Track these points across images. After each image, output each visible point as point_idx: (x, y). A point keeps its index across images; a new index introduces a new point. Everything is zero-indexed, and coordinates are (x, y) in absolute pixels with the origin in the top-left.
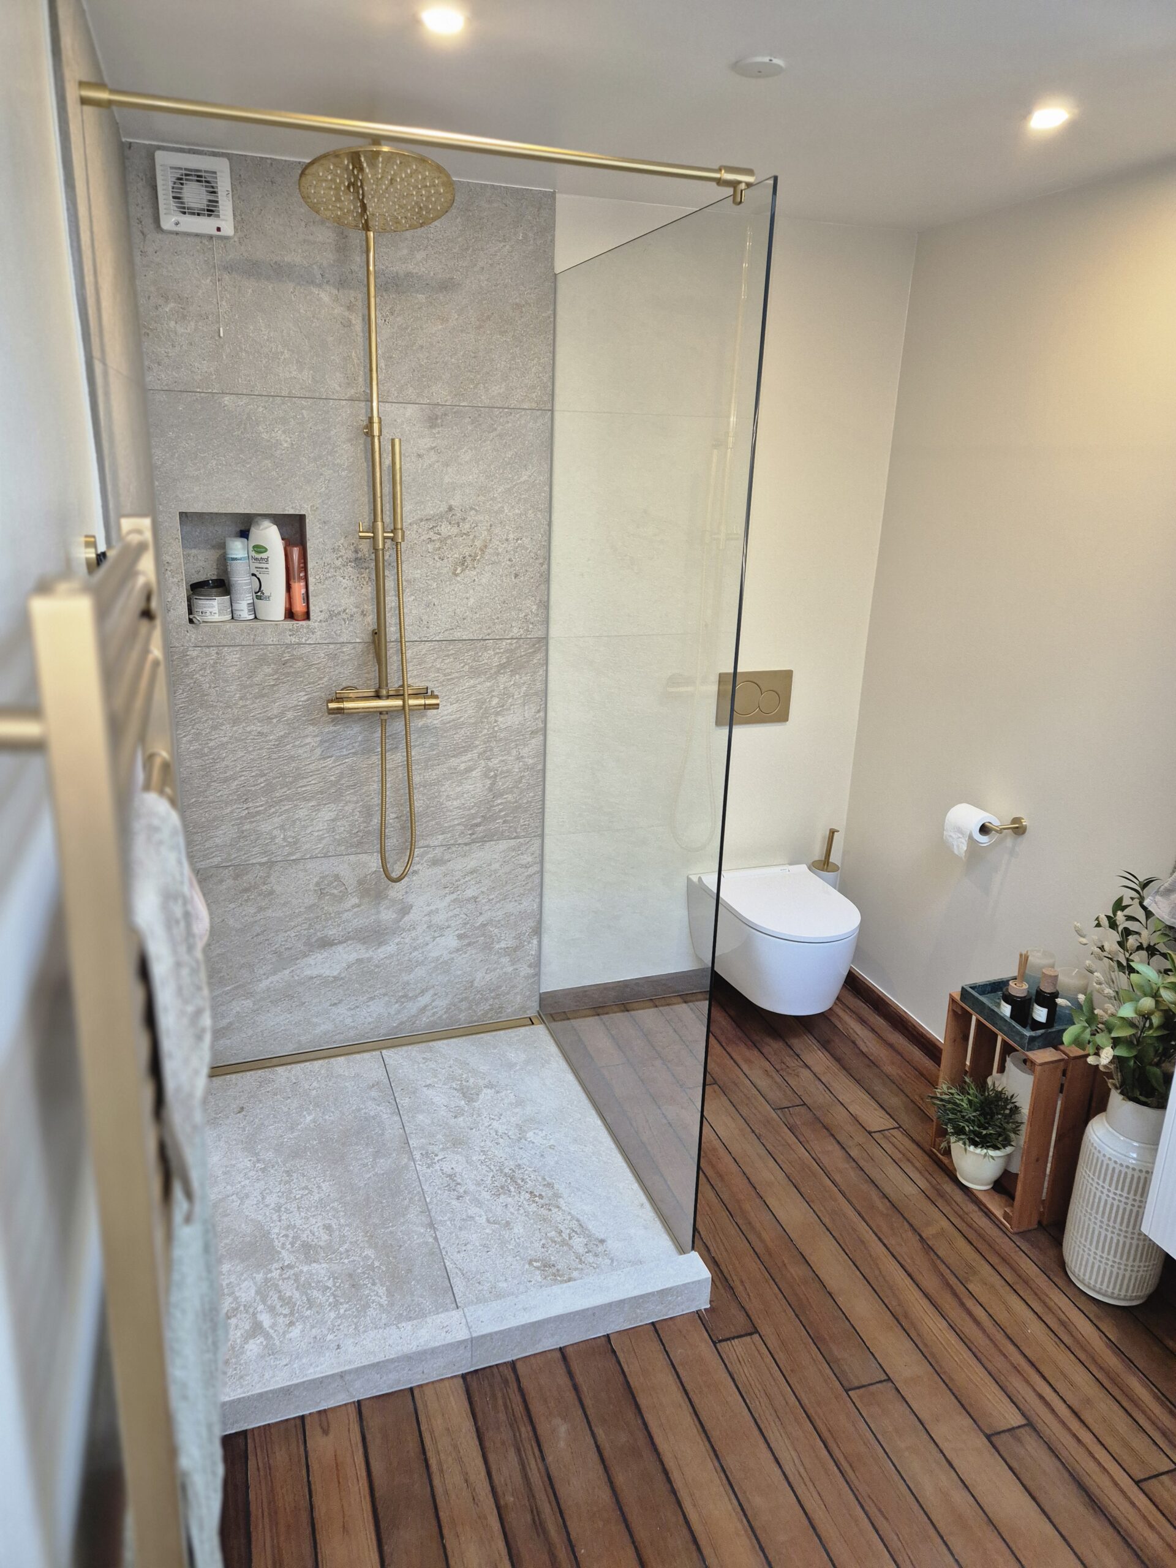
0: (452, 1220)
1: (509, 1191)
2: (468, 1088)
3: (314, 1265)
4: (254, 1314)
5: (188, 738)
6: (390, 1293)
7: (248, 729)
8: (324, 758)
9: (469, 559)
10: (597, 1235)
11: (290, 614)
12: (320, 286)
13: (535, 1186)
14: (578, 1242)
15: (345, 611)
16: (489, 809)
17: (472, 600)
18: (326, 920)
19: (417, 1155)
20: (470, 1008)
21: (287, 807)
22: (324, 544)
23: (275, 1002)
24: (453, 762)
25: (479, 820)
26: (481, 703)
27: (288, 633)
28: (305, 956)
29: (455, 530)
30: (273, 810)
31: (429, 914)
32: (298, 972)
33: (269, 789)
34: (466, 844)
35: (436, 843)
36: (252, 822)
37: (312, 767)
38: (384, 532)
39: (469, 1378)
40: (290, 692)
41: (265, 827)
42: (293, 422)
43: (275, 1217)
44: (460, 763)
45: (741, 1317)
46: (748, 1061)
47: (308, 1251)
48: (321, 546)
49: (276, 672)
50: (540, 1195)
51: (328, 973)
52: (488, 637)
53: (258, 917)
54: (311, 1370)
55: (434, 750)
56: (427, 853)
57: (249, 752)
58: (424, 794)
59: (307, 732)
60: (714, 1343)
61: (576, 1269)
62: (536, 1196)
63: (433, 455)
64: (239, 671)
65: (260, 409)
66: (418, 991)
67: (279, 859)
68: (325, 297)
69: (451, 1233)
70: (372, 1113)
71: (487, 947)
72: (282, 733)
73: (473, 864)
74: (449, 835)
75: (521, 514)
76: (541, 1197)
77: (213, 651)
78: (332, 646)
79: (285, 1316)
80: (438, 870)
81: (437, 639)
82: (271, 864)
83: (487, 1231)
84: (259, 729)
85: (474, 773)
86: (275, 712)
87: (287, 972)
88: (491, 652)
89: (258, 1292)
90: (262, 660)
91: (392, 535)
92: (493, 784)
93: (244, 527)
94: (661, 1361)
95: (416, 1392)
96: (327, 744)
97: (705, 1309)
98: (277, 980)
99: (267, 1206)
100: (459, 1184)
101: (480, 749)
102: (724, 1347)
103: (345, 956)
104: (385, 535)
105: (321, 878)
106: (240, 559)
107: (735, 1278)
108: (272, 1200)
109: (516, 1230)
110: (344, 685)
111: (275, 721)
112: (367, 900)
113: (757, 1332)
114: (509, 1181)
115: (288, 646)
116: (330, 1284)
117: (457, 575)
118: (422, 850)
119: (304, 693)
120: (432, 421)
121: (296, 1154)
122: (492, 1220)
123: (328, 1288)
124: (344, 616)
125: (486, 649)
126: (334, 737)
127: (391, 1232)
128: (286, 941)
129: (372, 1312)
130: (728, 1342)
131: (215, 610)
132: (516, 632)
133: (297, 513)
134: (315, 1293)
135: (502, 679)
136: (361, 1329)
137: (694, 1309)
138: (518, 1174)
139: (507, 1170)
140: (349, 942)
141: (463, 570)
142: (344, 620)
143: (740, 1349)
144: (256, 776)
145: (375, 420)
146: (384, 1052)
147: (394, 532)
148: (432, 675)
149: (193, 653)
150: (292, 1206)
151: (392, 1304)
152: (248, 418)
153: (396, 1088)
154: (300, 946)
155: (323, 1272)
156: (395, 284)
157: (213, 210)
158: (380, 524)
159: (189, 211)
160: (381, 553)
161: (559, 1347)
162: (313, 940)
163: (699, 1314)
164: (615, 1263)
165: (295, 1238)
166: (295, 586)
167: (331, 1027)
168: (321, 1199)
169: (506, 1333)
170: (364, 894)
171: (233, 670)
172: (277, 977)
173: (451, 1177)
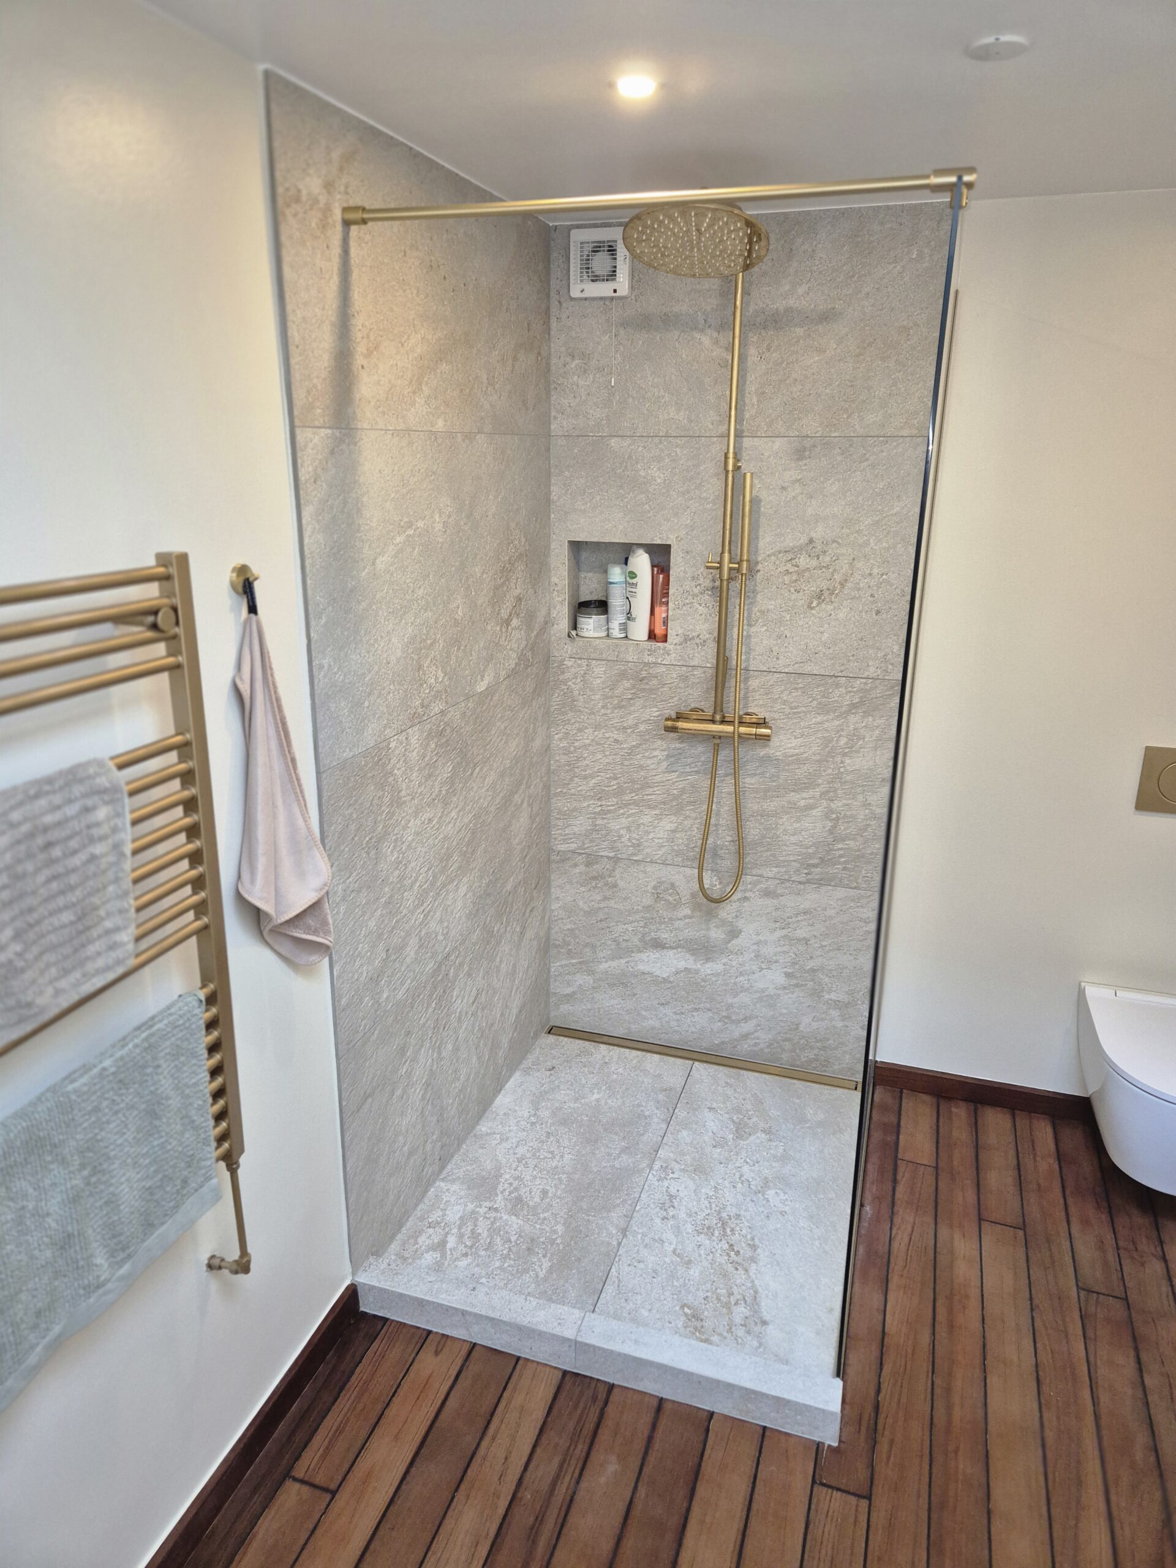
0: (644, 1235)
1: (713, 1234)
2: (746, 1125)
3: (513, 1218)
4: (447, 1233)
5: (560, 735)
6: (550, 1271)
7: (607, 735)
8: (669, 772)
9: (826, 594)
10: (765, 1314)
11: (652, 636)
12: (702, 331)
13: (740, 1241)
14: (740, 1312)
15: (698, 636)
16: (828, 852)
17: (826, 635)
18: (661, 923)
19: (657, 1165)
20: (793, 1051)
21: (633, 811)
22: (685, 572)
23: (612, 986)
24: (793, 796)
25: (816, 861)
26: (827, 741)
27: (647, 652)
28: (640, 951)
29: (814, 563)
30: (622, 811)
31: (758, 943)
32: (632, 964)
33: (620, 792)
34: (800, 883)
35: (770, 875)
36: (603, 819)
37: (658, 778)
38: (731, 562)
39: (567, 1378)
40: (644, 707)
41: (614, 825)
42: (667, 460)
43: (514, 1166)
44: (801, 799)
45: (862, 1474)
46: (1086, 1223)
47: (517, 1204)
48: (682, 574)
49: (634, 687)
50: (738, 1252)
51: (658, 973)
52: (840, 674)
53: (602, 905)
54: (443, 1296)
55: (774, 781)
56: (759, 882)
57: (606, 756)
58: (761, 824)
59: (655, 746)
60: (814, 1482)
61: (720, 1335)
62: (733, 1250)
63: (798, 489)
64: (603, 683)
65: (640, 449)
66: (741, 1017)
67: (624, 856)
68: (706, 341)
69: (635, 1246)
70: (647, 1113)
71: (816, 994)
72: (634, 743)
73: (806, 905)
74: (783, 870)
75: (888, 549)
76: (738, 1253)
77: (584, 663)
78: (684, 668)
79: (466, 1246)
80: (769, 902)
81: (787, 671)
82: (616, 860)
83: (667, 1260)
84: (616, 737)
85: (814, 812)
86: (630, 722)
87: (623, 961)
88: (843, 690)
89: (461, 1218)
90: (623, 675)
91: (736, 566)
92: (834, 827)
93: (624, 553)
94: (747, 1467)
95: (520, 1362)
96: (672, 759)
97: (829, 1446)
98: (615, 966)
99: (515, 1154)
100: (673, 1207)
101: (822, 788)
102: (821, 1492)
103: (675, 962)
104: (731, 565)
105: (658, 882)
107: (887, 1433)
108: (521, 1151)
109: (691, 1272)
110: (693, 705)
111: (629, 731)
112: (698, 914)
113: (869, 1497)
114: (719, 1225)
115: (647, 664)
116: (513, 1239)
117: (812, 608)
118: (755, 878)
119: (656, 709)
120: (800, 454)
121: (564, 1122)
122: (678, 1251)
123: (510, 1241)
124: (698, 641)
125: (838, 686)
126: (680, 754)
127: (588, 1221)
128: (624, 933)
129: (526, 1278)
130: (830, 1491)
131: (591, 627)
132: (872, 671)
133: (664, 542)
134: (498, 1240)
135: (853, 719)
136: (509, 1286)
137: (816, 1438)
138: (732, 1224)
139: (724, 1215)
140: (679, 950)
141: (819, 604)
142: (697, 644)
143: (837, 1504)
144: (610, 778)
145: (731, 455)
146: (697, 1064)
147: (740, 563)
148: (778, 706)
149: (568, 663)
150: (532, 1163)
151: (545, 1279)
152: (630, 457)
153: (683, 1100)
154: (636, 940)
155: (516, 1226)
156: (775, 321)
157: (612, 275)
158: (726, 555)
159: (595, 279)
160: (725, 583)
161: (660, 1396)
162: (648, 938)
163: (819, 1446)
164: (761, 1350)
165: (516, 1189)
166: (657, 609)
167: (657, 1024)
168: (556, 1167)
169: (609, 1354)
170: (696, 907)
171: (598, 681)
172: (614, 964)
173: (671, 1197)
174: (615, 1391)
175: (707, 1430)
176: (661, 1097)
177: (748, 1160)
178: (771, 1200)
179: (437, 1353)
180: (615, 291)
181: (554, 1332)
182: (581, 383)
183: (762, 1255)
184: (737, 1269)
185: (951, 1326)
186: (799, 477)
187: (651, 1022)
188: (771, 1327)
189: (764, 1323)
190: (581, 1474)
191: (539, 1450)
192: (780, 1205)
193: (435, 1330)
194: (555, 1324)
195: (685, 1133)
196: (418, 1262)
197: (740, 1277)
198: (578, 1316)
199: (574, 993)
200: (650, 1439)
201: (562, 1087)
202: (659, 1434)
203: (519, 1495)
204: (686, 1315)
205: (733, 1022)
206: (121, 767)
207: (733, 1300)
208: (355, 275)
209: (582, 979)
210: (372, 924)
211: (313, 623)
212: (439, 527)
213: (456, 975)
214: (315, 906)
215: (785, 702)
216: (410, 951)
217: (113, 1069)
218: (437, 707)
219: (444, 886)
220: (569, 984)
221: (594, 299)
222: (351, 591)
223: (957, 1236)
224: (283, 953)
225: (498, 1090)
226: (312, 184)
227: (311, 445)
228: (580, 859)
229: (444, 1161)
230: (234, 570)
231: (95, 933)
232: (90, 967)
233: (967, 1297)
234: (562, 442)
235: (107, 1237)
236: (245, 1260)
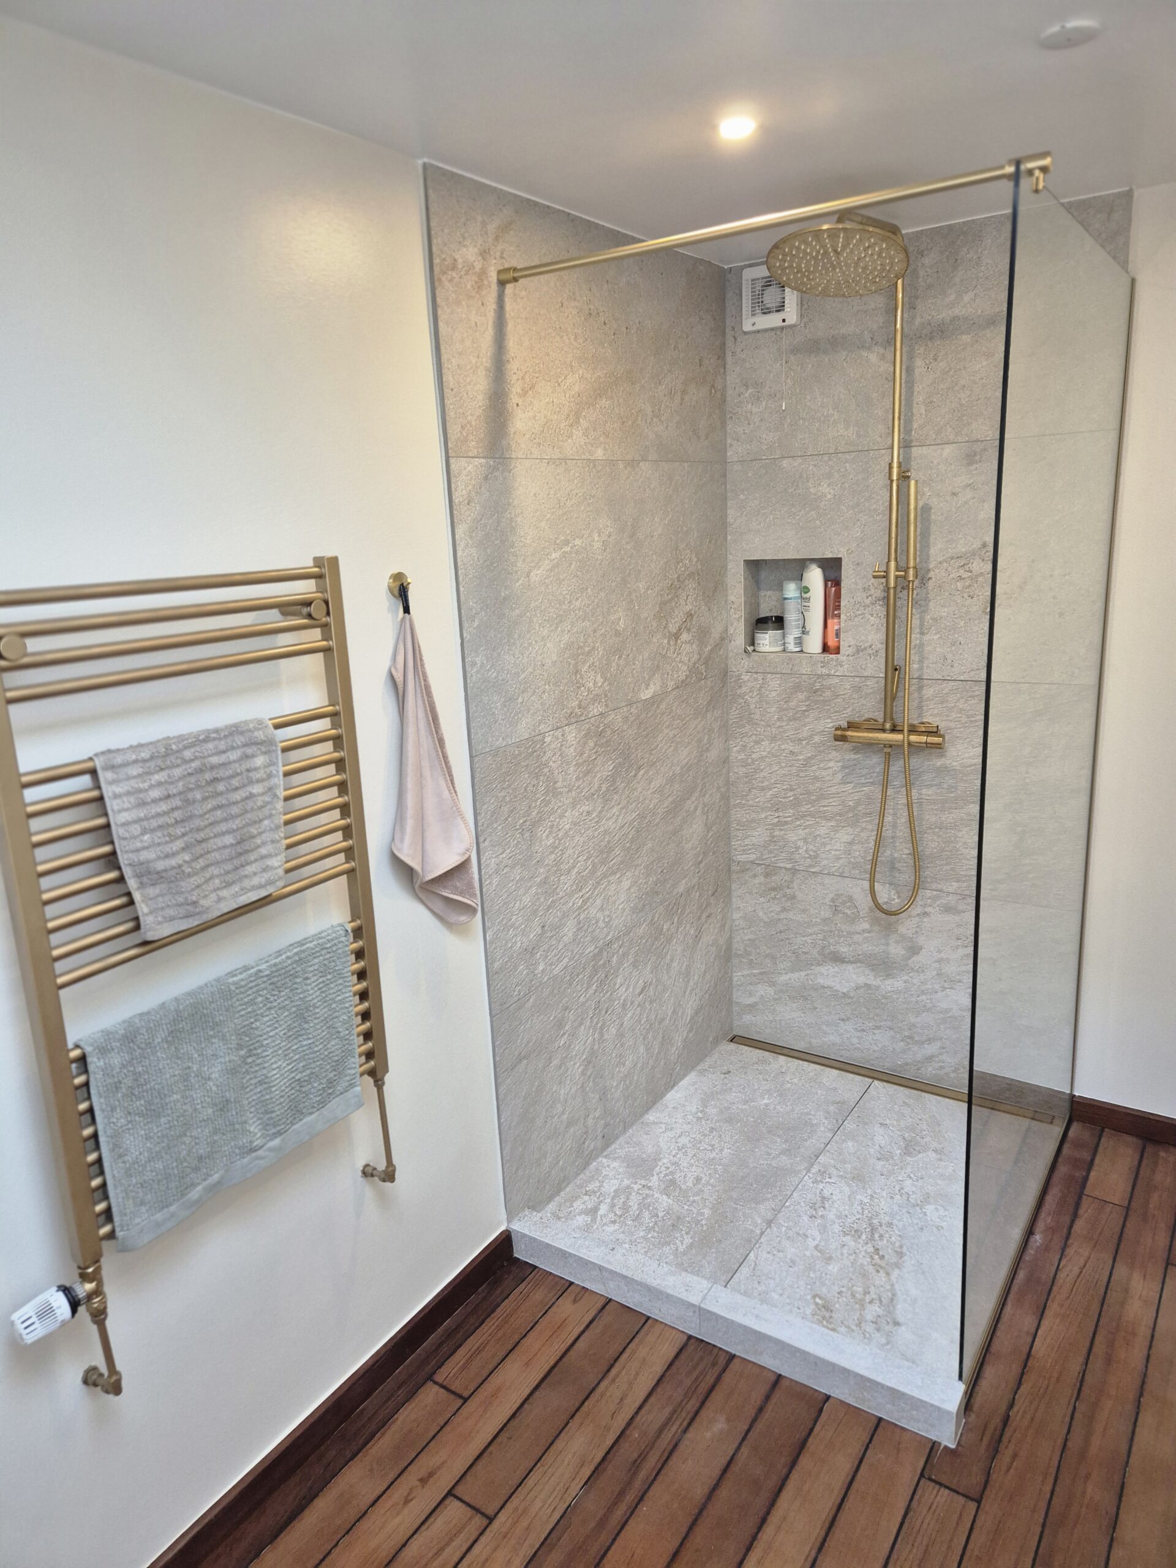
0: (789, 1228)
1: (859, 1237)
2: (917, 1143)
3: (665, 1197)
4: (601, 1202)
5: (738, 748)
6: (691, 1246)
7: (783, 747)
8: (845, 783)
10: (899, 1316)
11: (826, 648)
12: (869, 349)
13: (888, 1247)
14: (873, 1311)
15: (871, 646)
18: (839, 936)
19: (815, 1169)
21: (811, 823)
22: (856, 584)
23: (792, 998)
27: (820, 665)
28: (819, 964)
30: (798, 823)
31: (940, 961)
32: (812, 977)
33: (796, 803)
35: (951, 890)
36: (781, 830)
37: (833, 790)
38: (897, 570)
39: (692, 1341)
40: (818, 719)
41: (792, 837)
42: (837, 475)
43: (674, 1153)
45: (977, 1479)
47: (670, 1186)
48: (853, 586)
49: (808, 699)
50: (883, 1256)
51: (838, 987)
53: (781, 917)
54: (584, 1251)
55: (952, 792)
56: (938, 897)
57: (782, 767)
58: (939, 836)
59: (831, 756)
60: (922, 1475)
61: (848, 1327)
62: (878, 1254)
64: (778, 695)
65: (811, 468)
66: (925, 1038)
67: (802, 868)
69: (777, 1237)
70: (815, 1122)
72: (809, 755)
74: (964, 884)
77: (760, 677)
78: (857, 679)
79: (616, 1215)
80: (948, 918)
81: (962, 678)
82: (794, 871)
83: (808, 1253)
84: (791, 748)
86: (805, 734)
87: (803, 974)
89: (616, 1191)
90: (797, 688)
91: (903, 573)
93: (797, 568)
94: (856, 1448)
95: (650, 1322)
96: (847, 771)
97: (946, 1447)
98: (795, 978)
99: (677, 1142)
100: (824, 1207)
102: (928, 1486)
103: (854, 976)
104: (897, 573)
105: (836, 895)
106: (791, 599)
107: (1011, 1447)
108: (684, 1140)
109: (830, 1267)
110: (867, 716)
111: (804, 742)
112: (876, 928)
113: (979, 1502)
114: (868, 1230)
115: (820, 676)
116: (660, 1214)
118: (935, 893)
119: (830, 721)
120: (970, 459)
121: (730, 1121)
122: (820, 1247)
123: (658, 1216)
124: (869, 651)
126: (855, 765)
127: (736, 1209)
128: (804, 945)
129: (666, 1249)
130: (937, 1487)
131: (767, 642)
133: (835, 556)
134: (646, 1214)
136: (649, 1254)
137: (934, 1438)
138: (882, 1230)
139: (876, 1221)
140: (859, 964)
142: (870, 655)
143: (943, 1500)
144: (787, 789)
145: (895, 465)
146: (876, 1082)
147: (906, 570)
148: (954, 715)
149: (745, 677)
150: (691, 1152)
151: (684, 1253)
152: (801, 477)
153: (855, 1114)
154: (815, 953)
155: (665, 1204)
156: (940, 332)
157: (781, 308)
158: (893, 564)
159: (766, 312)
160: (892, 591)
161: (779, 1372)
162: (827, 951)
163: (934, 1445)
164: (888, 1347)
165: (672, 1173)
166: (830, 622)
167: (838, 1040)
168: (714, 1159)
169: (730, 1323)
170: (875, 921)
171: (774, 694)
172: (795, 975)
173: (823, 1199)
174: (736, 1361)
175: (821, 1411)
176: (832, 1108)
177: (912, 1175)
178: (928, 1214)
179: (575, 1301)
180: (784, 321)
181: (680, 1296)
182: (755, 410)
183: (909, 1262)
184: (878, 1271)
185: (1109, 1360)
186: (969, 482)
187: (832, 1038)
188: (903, 1328)
189: (897, 1324)
190: (689, 1424)
191: (652, 1399)
192: (938, 1220)
193: (576, 1282)
194: (683, 1290)
195: (850, 1144)
196: (570, 1222)
197: (880, 1279)
198: (705, 1286)
199: (756, 1004)
200: (761, 1410)
201: (734, 1089)
202: (770, 1407)
203: (628, 1432)
204: (817, 1304)
205: (917, 1042)
206: (277, 727)
207: (868, 1298)
208: (510, 327)
209: (763, 990)
210: (526, 899)
211: (466, 625)
212: (597, 545)
213: (620, 963)
214: (461, 868)
215: (961, 711)
216: (569, 930)
217: (268, 972)
218: (596, 709)
219: (605, 876)
220: (751, 995)
221: (766, 330)
222: (505, 599)
223: (1137, 1276)
224: (436, 911)
225: (671, 1085)
226: (469, 253)
227: (464, 472)
228: (759, 870)
229: (608, 1140)
230: (390, 578)
231: (252, 857)
232: (247, 883)
233: (1134, 1334)
234: (737, 467)
235: (260, 1111)
236: (391, 1169)
